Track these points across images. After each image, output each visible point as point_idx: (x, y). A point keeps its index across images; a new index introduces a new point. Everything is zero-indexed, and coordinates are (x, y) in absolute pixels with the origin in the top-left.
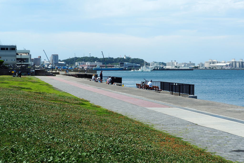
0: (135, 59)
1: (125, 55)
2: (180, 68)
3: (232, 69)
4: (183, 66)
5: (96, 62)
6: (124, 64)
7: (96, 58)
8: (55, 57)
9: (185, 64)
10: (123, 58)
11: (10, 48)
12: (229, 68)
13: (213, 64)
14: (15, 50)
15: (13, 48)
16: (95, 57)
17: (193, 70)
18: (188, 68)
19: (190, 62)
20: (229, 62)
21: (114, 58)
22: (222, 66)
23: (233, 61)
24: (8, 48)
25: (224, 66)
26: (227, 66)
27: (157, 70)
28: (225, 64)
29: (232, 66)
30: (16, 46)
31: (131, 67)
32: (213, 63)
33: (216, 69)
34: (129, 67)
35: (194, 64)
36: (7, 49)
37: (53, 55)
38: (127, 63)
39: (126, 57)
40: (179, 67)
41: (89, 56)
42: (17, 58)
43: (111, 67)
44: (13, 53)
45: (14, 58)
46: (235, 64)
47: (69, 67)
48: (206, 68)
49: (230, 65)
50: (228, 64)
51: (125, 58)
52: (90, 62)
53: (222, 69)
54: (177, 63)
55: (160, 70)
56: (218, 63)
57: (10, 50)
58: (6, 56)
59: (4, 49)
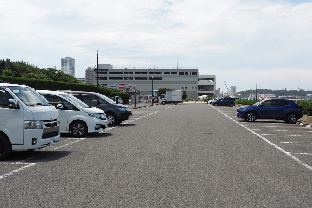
1: (298, 88)
5: (270, 94)
8: (234, 89)
10: (297, 90)
11: (190, 73)
14: (197, 75)
15: (195, 73)
16: (269, 89)
24: (188, 73)
30: (198, 70)
34: (311, 98)
37: (232, 87)
38: (309, 95)
39: (300, 89)
41: (263, 89)
42: (199, 85)
44: (194, 78)
45: (195, 86)
47: (249, 99)
51: (298, 90)
52: (264, 93)
57: (190, 74)
58: (184, 82)
59: (183, 73)
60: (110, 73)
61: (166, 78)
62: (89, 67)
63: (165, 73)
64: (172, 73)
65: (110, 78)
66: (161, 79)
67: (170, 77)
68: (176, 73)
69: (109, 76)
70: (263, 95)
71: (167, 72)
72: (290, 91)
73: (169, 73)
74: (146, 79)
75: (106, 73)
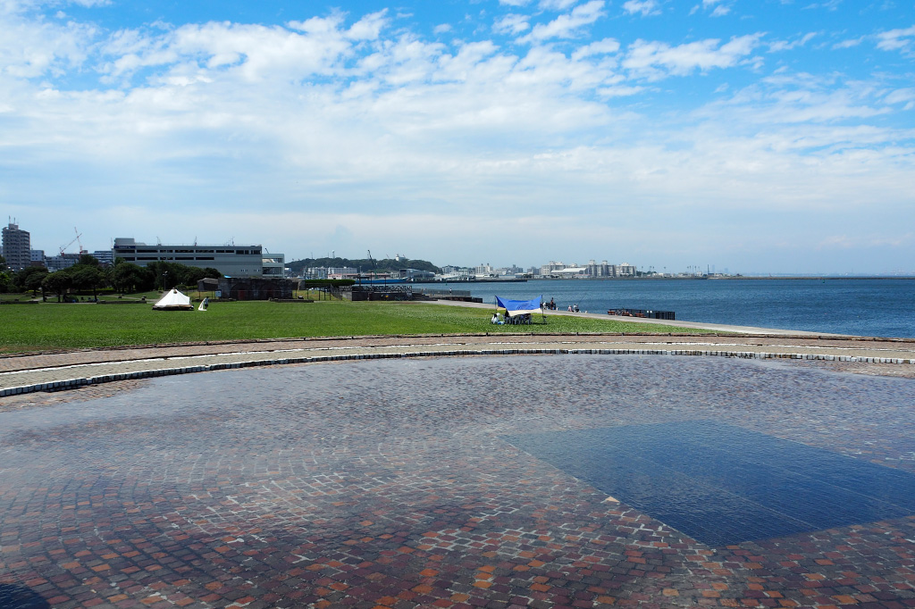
0: (416, 262)
2: (501, 278)
3: (591, 279)
4: (504, 273)
5: (345, 267)
6: (408, 272)
7: (345, 260)
9: (508, 269)
11: (252, 251)
12: (586, 276)
13: (556, 269)
14: (260, 253)
15: (256, 251)
16: (342, 258)
17: (526, 281)
18: (514, 277)
19: (514, 266)
20: (584, 266)
21: (378, 260)
22: (574, 273)
23: (592, 263)
25: (576, 273)
26: (581, 272)
27: (465, 281)
28: (578, 270)
29: (591, 273)
31: (418, 276)
32: (557, 267)
33: (563, 279)
34: (415, 276)
35: (521, 270)
36: (247, 252)
38: (411, 270)
39: (400, 258)
40: (498, 276)
42: (262, 266)
43: (385, 276)
44: (254, 258)
45: (258, 267)
46: (596, 271)
48: (545, 276)
49: (586, 271)
50: (584, 269)
51: (397, 259)
53: (573, 278)
54: (491, 269)
55: (469, 282)
56: (565, 267)
58: (245, 263)
59: (241, 251)
60: (138, 251)
61: (219, 258)
62: (10, 225)
63: (217, 251)
64: (227, 252)
65: (139, 259)
66: (213, 259)
67: (225, 256)
68: (233, 252)
69: (137, 255)
70: (333, 271)
71: (221, 250)
72: (382, 261)
73: (223, 252)
74: (192, 259)
75: (133, 252)
